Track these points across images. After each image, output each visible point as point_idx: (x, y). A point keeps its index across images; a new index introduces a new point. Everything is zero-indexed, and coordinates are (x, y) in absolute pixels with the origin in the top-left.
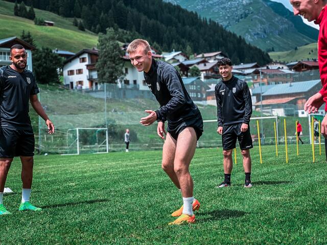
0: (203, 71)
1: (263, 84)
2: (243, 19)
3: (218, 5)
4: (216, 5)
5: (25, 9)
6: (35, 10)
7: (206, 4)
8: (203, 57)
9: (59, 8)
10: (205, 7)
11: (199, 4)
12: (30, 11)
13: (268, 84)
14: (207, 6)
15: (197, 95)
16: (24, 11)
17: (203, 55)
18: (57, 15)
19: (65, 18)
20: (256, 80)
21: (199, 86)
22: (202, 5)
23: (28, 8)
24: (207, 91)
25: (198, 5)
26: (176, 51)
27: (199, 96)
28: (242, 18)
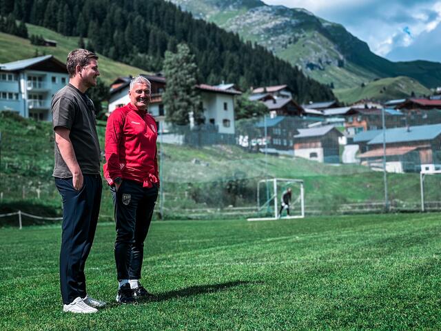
0: (272, 110)
1: (361, 129)
2: (292, 44)
3: (259, 25)
4: (256, 25)
5: (15, 24)
6: (28, 25)
7: (243, 23)
8: (265, 92)
9: (57, 22)
10: (241, 27)
11: (234, 23)
12: (21, 26)
13: (368, 128)
14: (244, 26)
15: (282, 142)
16: (13, 25)
17: (265, 89)
18: (54, 32)
19: (66, 37)
20: (351, 123)
21: (284, 130)
22: (236, 24)
23: (18, 23)
24: (295, 136)
25: (231, 25)
26: (225, 83)
27: (285, 144)
28: (290, 43)
